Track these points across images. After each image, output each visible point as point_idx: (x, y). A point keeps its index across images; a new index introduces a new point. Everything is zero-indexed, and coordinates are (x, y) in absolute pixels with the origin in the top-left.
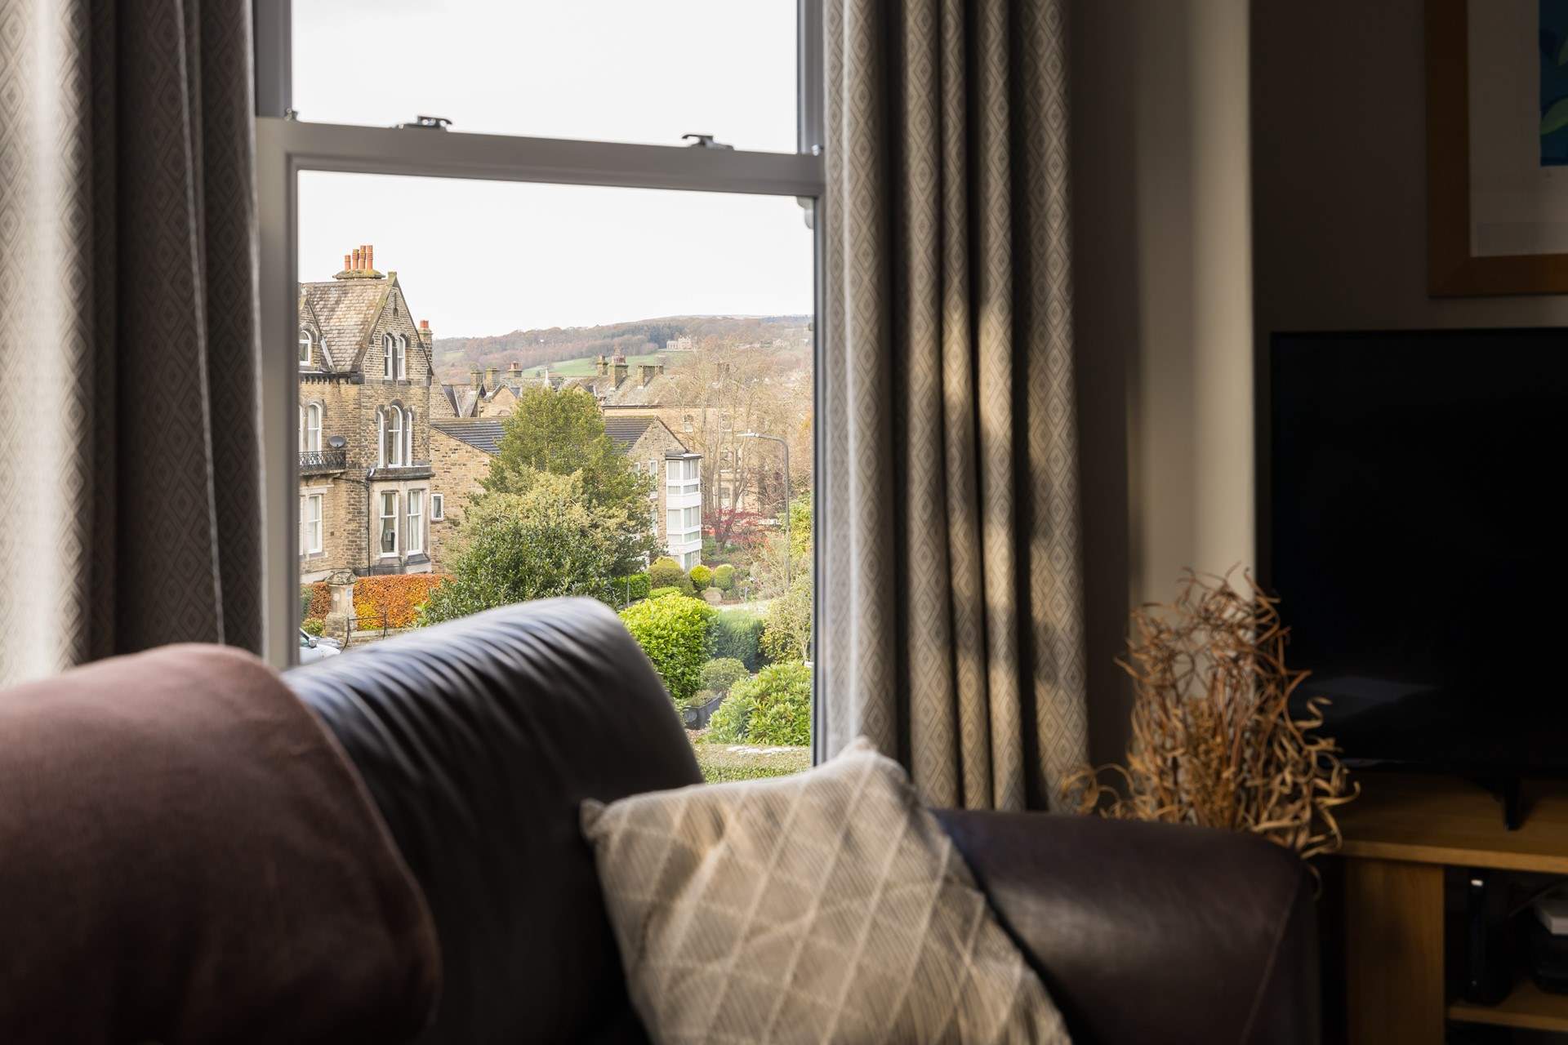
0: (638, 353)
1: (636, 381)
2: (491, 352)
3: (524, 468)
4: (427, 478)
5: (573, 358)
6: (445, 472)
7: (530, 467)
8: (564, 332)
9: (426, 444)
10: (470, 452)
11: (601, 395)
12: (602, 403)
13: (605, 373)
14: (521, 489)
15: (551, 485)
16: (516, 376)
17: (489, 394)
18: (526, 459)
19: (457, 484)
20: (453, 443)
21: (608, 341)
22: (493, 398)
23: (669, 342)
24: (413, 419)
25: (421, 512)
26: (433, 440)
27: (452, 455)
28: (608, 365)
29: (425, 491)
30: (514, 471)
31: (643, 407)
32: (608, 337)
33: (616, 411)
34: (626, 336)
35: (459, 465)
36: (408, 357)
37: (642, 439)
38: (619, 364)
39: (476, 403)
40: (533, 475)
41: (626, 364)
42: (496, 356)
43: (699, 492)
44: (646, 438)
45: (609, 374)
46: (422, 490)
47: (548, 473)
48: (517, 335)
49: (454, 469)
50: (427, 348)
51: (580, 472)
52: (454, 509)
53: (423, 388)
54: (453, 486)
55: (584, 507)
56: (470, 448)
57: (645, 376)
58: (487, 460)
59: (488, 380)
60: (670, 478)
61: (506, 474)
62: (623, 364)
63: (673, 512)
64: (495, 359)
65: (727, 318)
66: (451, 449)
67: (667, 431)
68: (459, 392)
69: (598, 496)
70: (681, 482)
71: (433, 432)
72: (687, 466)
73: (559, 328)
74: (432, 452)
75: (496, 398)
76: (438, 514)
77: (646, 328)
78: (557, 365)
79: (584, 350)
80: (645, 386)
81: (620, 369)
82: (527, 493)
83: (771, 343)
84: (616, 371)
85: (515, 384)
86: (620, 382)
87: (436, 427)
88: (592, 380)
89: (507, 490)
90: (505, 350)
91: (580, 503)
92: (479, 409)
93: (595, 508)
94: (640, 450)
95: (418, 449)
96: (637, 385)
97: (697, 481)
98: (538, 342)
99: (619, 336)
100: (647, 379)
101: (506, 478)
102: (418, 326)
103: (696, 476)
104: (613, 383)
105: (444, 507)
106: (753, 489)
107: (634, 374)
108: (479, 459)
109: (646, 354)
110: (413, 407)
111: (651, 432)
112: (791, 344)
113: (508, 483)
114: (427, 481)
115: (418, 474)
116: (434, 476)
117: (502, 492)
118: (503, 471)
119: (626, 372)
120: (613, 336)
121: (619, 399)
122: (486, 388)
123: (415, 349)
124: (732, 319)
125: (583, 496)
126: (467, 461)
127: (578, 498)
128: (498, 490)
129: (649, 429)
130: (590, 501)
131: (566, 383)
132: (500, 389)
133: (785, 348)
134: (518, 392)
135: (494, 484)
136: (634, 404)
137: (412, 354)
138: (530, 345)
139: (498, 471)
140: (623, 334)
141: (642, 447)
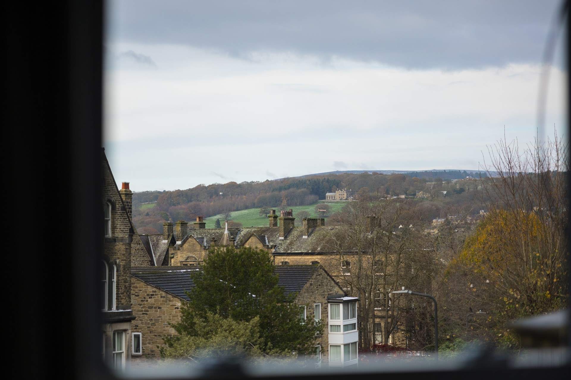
0: (302, 204)
1: (301, 232)
2: (179, 204)
3: (210, 314)
4: (129, 320)
5: (246, 208)
6: (143, 314)
7: (215, 314)
8: (240, 186)
9: (128, 291)
10: (164, 297)
11: (271, 244)
12: (273, 250)
13: (275, 224)
14: (208, 333)
15: (233, 330)
16: (200, 228)
17: (179, 243)
18: (212, 307)
19: (154, 324)
20: (150, 289)
21: (276, 193)
22: (182, 245)
23: (328, 194)
24: (117, 271)
25: (124, 349)
26: (134, 287)
27: (149, 300)
28: (278, 218)
29: (128, 332)
30: (202, 317)
31: (307, 254)
32: (276, 190)
33: (285, 257)
34: (291, 190)
35: (155, 308)
36: (113, 218)
37: (308, 285)
38: (286, 217)
39: (168, 250)
40: (218, 321)
41: (294, 217)
42: (183, 206)
43: (356, 330)
44: (311, 284)
45: (278, 226)
46: (125, 330)
47: (230, 319)
48: (200, 189)
49: (151, 312)
50: (128, 205)
51: (257, 319)
52: (150, 346)
53: (125, 244)
54: (150, 325)
55: (260, 349)
56: (164, 294)
57: (309, 227)
58: (179, 304)
59: (178, 229)
60: (331, 319)
61: (196, 320)
62: (290, 217)
63: (335, 348)
64: (182, 209)
65: (378, 174)
66: (148, 295)
67: (328, 277)
68: (153, 241)
69: (273, 338)
70: (340, 321)
71: (133, 280)
72: (346, 308)
73: (235, 183)
74: (133, 297)
75: (184, 246)
76: (137, 350)
77: (308, 182)
78: (234, 214)
79: (256, 201)
80: (308, 236)
81: (288, 221)
82: (213, 336)
83: (415, 195)
84: (284, 223)
85: (200, 234)
86: (287, 233)
87: (136, 275)
88: (264, 231)
89: (196, 335)
90: (191, 201)
91: (258, 346)
92: (170, 256)
93: (270, 349)
94: (306, 294)
95: (122, 295)
96: (302, 235)
97: (355, 321)
98: (218, 195)
99: (285, 189)
100: (310, 230)
101: (195, 323)
102: (120, 187)
103: (353, 316)
104: (282, 233)
105: (143, 343)
106: (402, 327)
107: (300, 226)
108: (171, 303)
109: (308, 205)
110: (118, 261)
111: (316, 279)
112: (432, 196)
113: (197, 328)
114: (129, 323)
115: (122, 317)
116: (134, 318)
117: (192, 336)
118: (192, 317)
119: (293, 224)
120: (280, 189)
121: (287, 246)
122: (176, 238)
123: (119, 212)
124: (381, 174)
125: (260, 340)
126: (161, 304)
127: (256, 341)
128: (189, 333)
129: (314, 276)
130: (266, 345)
131: (242, 233)
132: (187, 239)
133: (427, 199)
134: (203, 242)
135: (185, 329)
136: (300, 251)
137: (117, 216)
138: (211, 197)
139: (188, 316)
140: (289, 187)
141: (308, 292)
